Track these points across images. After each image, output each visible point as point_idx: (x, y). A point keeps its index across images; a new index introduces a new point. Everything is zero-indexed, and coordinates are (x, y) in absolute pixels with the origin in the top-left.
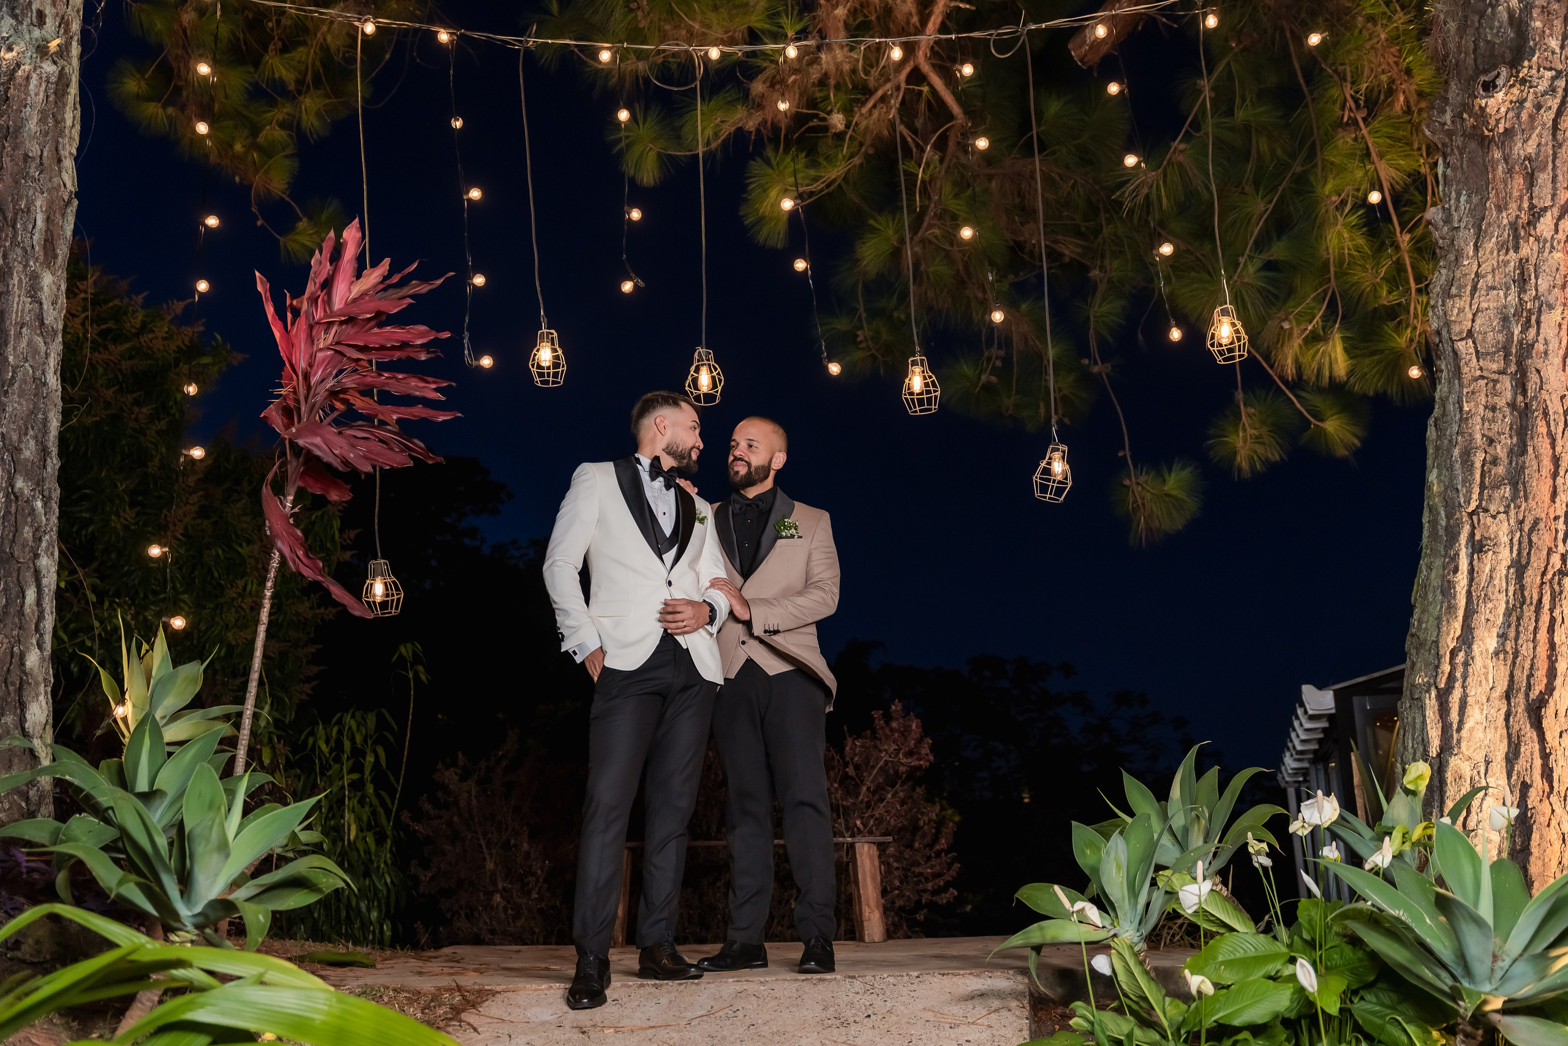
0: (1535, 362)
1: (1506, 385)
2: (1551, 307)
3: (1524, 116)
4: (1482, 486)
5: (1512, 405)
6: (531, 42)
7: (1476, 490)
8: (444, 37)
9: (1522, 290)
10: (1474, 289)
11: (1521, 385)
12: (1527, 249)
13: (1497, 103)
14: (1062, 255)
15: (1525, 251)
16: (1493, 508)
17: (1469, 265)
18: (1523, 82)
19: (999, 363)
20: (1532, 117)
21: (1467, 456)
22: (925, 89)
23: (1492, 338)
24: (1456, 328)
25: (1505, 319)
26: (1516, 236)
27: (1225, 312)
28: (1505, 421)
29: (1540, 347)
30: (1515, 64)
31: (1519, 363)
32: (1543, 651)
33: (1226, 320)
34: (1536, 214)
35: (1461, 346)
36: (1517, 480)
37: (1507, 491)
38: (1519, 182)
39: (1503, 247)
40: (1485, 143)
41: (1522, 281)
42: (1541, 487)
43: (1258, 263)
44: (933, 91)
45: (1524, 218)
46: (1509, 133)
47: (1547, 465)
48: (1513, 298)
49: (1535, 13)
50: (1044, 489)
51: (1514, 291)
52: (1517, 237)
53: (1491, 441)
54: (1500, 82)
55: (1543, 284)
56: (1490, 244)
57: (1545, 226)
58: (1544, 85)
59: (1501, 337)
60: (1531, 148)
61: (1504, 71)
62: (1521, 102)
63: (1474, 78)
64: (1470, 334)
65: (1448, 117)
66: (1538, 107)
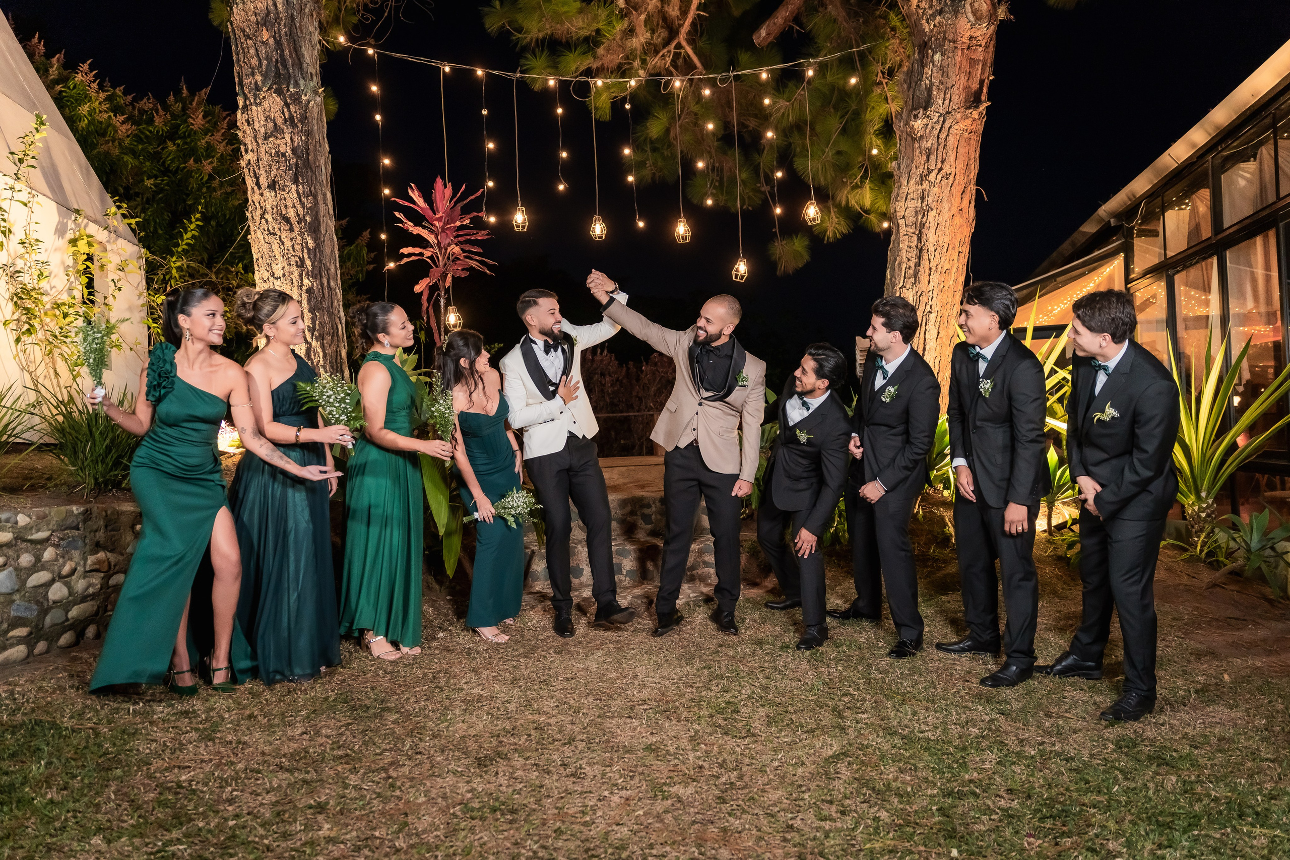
0: (925, 231)
1: (915, 238)
2: (932, 210)
3: (928, 131)
4: (905, 277)
5: (917, 247)
6: (518, 75)
7: (902, 279)
8: (480, 72)
9: (922, 202)
10: (906, 199)
11: (919, 239)
12: (925, 185)
13: (918, 124)
14: (747, 127)
15: (924, 186)
16: (908, 287)
17: (904, 189)
18: (928, 117)
19: (717, 184)
20: (930, 132)
21: (900, 264)
22: (682, 51)
23: (911, 219)
24: (898, 214)
25: (916, 212)
26: (923, 178)
27: (812, 204)
28: (913, 253)
29: (927, 225)
30: (926, 109)
31: (920, 231)
32: (922, 341)
33: (812, 207)
34: (930, 172)
35: (900, 221)
36: (916, 275)
37: (913, 280)
38: (924, 157)
39: (917, 183)
40: (914, 139)
41: (923, 198)
42: (924, 278)
43: (834, 152)
44: (686, 52)
45: (926, 172)
46: (921, 137)
47: (927, 271)
48: (919, 205)
49: (934, 88)
50: (736, 276)
51: (920, 201)
52: (922, 180)
53: (909, 260)
54: (920, 116)
55: (930, 199)
56: (912, 182)
57: (932, 177)
58: (935, 119)
59: (914, 219)
60: (929, 145)
61: (921, 111)
62: (927, 125)
63: (911, 111)
64: (904, 217)
65: (902, 124)
66: (933, 128)
